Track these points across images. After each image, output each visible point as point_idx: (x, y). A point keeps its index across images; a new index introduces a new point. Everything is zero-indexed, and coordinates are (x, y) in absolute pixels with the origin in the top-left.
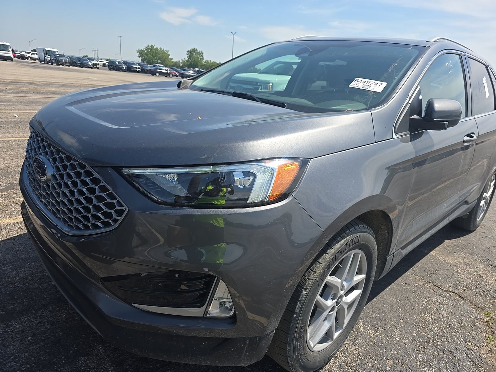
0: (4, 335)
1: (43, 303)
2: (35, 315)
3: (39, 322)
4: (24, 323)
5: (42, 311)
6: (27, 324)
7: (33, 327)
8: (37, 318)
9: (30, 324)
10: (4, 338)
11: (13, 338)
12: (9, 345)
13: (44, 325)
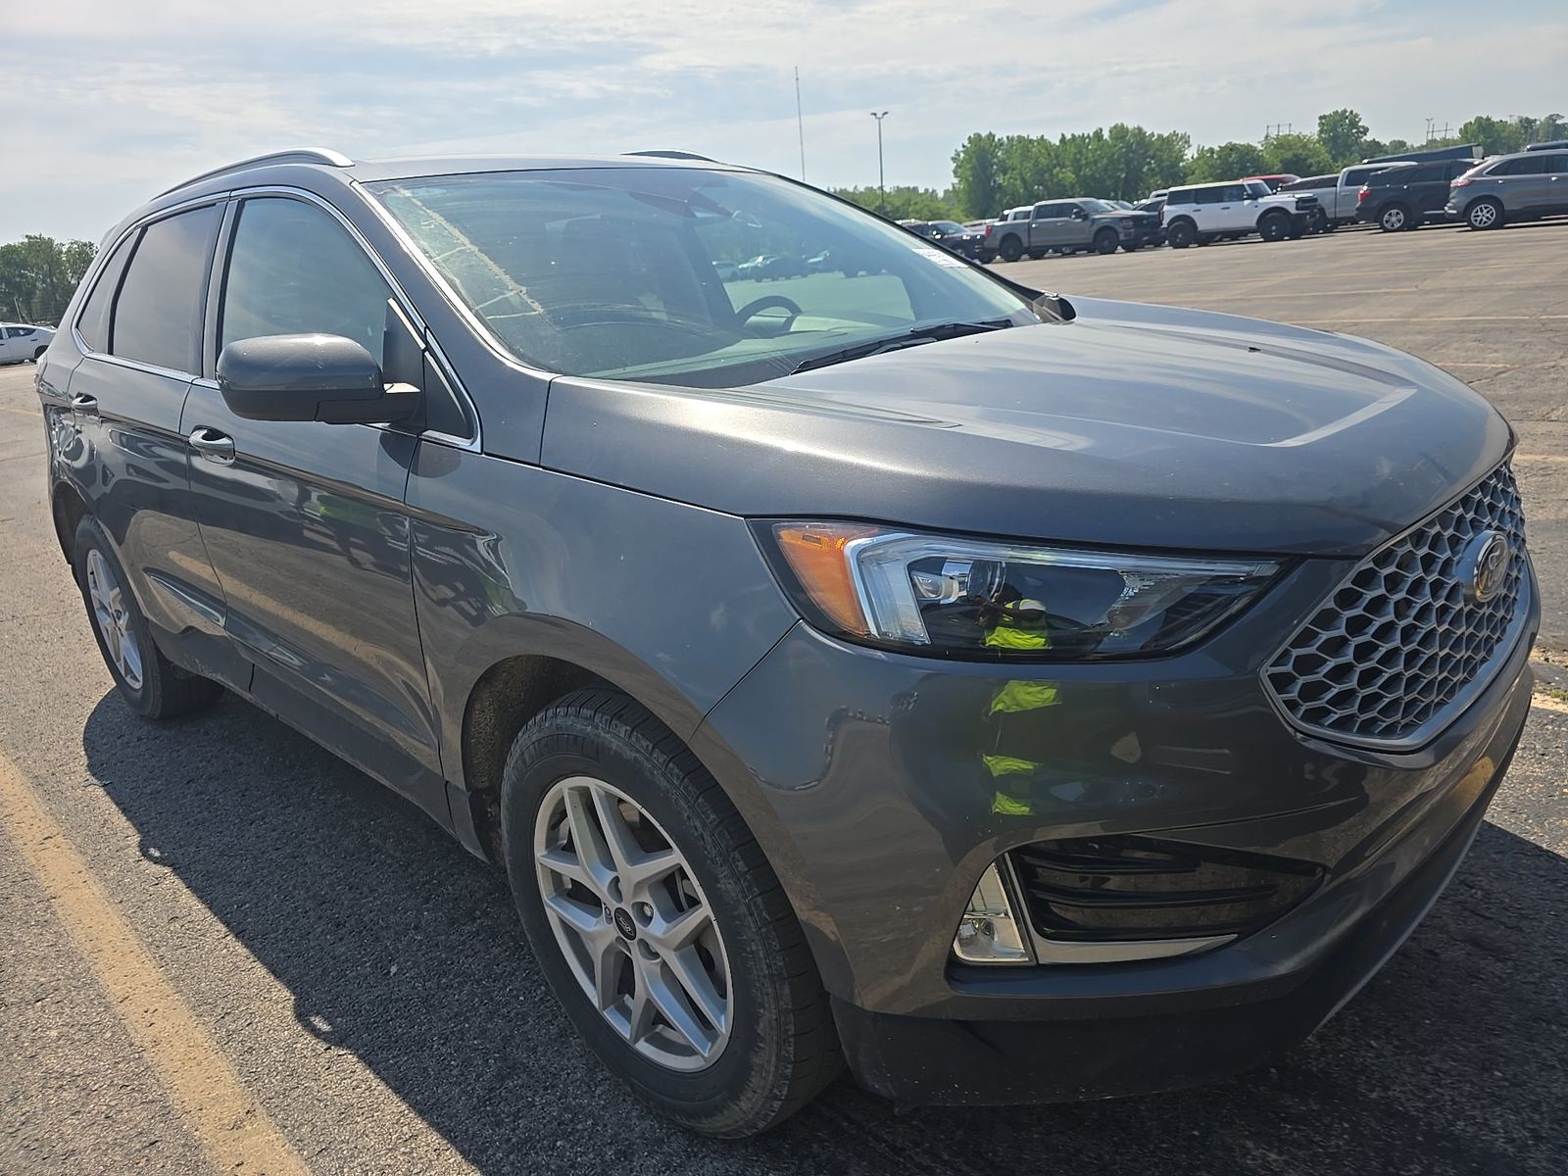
0: (1551, 1132)
1: (1373, 1124)
2: (1429, 1111)
3: (1440, 1086)
4: (1474, 1117)
5: (1402, 1105)
6: (1474, 1107)
7: (1467, 1088)
8: (1435, 1100)
9: (1464, 1100)
10: (1556, 1126)
11: (1536, 1106)
12: (1559, 1099)
13: (1437, 1069)
